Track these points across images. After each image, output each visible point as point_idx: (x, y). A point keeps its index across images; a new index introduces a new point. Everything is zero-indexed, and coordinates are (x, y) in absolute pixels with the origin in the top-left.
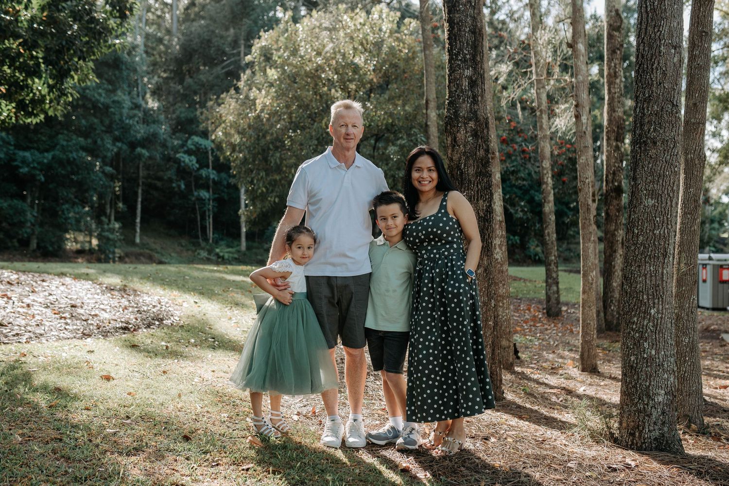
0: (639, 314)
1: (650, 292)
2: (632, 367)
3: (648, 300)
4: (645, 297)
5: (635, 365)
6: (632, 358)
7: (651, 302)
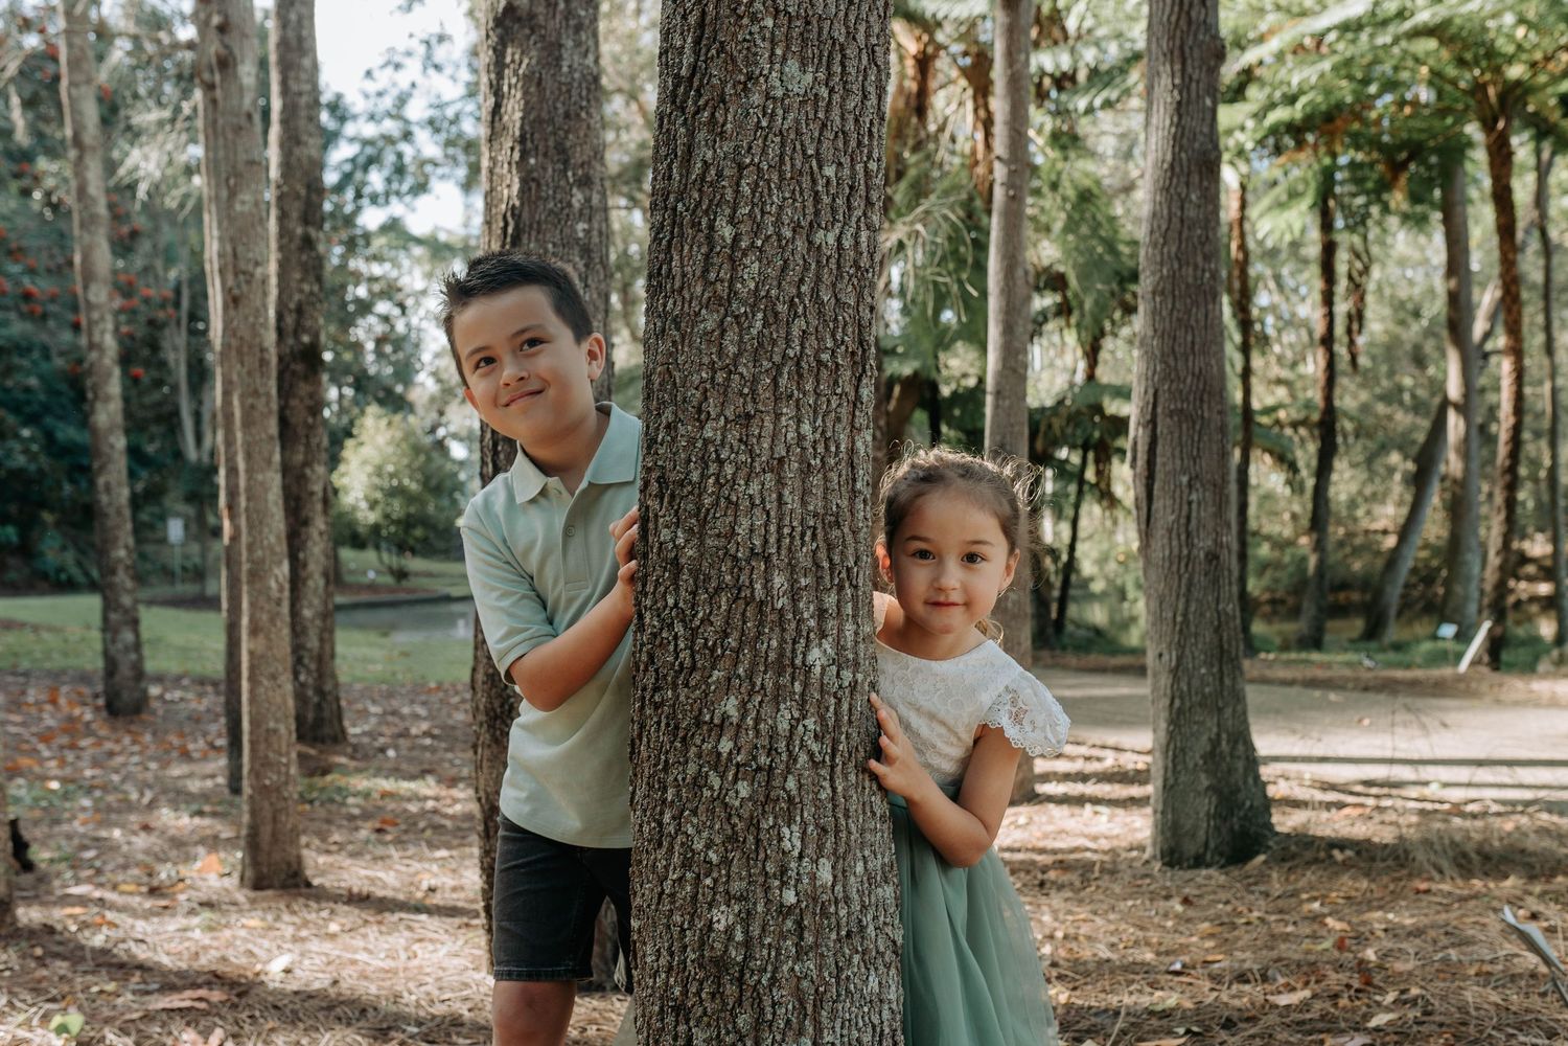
0: (750, 676)
1: (803, 558)
2: (721, 964)
3: (794, 600)
4: (779, 580)
5: (736, 955)
6: (722, 918)
7: (808, 611)
